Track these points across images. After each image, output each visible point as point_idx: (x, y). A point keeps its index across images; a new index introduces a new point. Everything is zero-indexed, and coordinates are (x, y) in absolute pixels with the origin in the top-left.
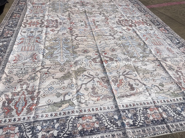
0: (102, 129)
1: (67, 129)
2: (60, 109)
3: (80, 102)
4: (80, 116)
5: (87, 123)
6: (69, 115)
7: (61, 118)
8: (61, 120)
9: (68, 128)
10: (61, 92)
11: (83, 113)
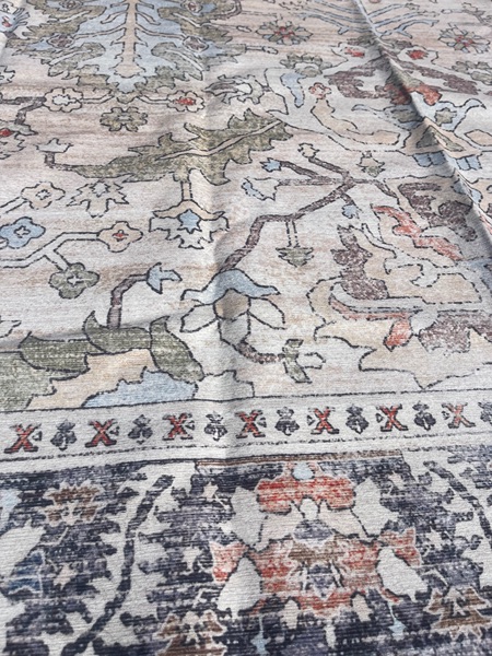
0: (454, 618)
1: (107, 588)
2: (72, 391)
3: (243, 347)
4: (243, 469)
5: (311, 544)
6: (138, 457)
7: (69, 473)
8: (65, 497)
9: (125, 586)
10: (96, 258)
11: (271, 442)
